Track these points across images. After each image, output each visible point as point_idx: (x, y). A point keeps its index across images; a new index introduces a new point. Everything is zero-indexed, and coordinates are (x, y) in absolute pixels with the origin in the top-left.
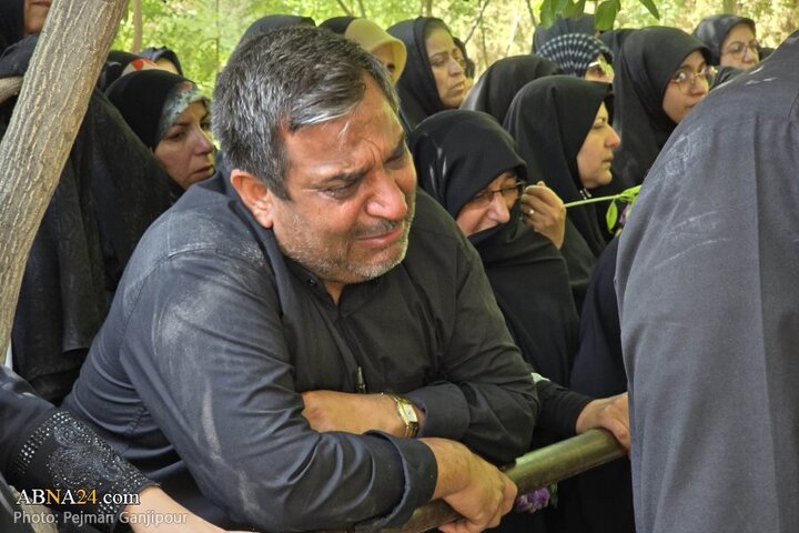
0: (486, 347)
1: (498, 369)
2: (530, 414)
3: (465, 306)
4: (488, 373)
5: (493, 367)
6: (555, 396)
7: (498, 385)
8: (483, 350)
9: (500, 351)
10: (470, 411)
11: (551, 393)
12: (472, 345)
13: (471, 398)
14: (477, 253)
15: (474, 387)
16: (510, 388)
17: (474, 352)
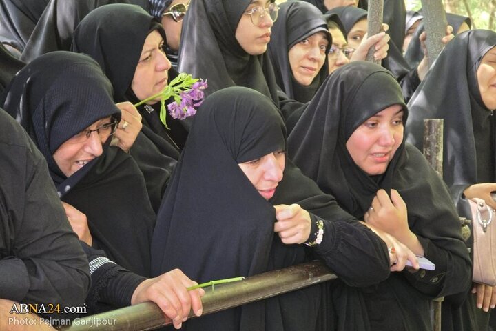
0: (48, 232)
1: (57, 249)
2: (81, 286)
3: (31, 200)
4: (48, 252)
5: (53, 247)
6: (116, 276)
7: (57, 261)
8: (45, 235)
9: (61, 235)
10: (30, 279)
11: (114, 273)
12: (37, 230)
13: (33, 270)
14: (43, 158)
15: (36, 261)
16: (67, 264)
17: (37, 235)
